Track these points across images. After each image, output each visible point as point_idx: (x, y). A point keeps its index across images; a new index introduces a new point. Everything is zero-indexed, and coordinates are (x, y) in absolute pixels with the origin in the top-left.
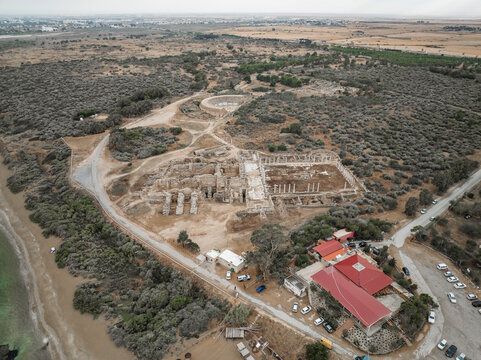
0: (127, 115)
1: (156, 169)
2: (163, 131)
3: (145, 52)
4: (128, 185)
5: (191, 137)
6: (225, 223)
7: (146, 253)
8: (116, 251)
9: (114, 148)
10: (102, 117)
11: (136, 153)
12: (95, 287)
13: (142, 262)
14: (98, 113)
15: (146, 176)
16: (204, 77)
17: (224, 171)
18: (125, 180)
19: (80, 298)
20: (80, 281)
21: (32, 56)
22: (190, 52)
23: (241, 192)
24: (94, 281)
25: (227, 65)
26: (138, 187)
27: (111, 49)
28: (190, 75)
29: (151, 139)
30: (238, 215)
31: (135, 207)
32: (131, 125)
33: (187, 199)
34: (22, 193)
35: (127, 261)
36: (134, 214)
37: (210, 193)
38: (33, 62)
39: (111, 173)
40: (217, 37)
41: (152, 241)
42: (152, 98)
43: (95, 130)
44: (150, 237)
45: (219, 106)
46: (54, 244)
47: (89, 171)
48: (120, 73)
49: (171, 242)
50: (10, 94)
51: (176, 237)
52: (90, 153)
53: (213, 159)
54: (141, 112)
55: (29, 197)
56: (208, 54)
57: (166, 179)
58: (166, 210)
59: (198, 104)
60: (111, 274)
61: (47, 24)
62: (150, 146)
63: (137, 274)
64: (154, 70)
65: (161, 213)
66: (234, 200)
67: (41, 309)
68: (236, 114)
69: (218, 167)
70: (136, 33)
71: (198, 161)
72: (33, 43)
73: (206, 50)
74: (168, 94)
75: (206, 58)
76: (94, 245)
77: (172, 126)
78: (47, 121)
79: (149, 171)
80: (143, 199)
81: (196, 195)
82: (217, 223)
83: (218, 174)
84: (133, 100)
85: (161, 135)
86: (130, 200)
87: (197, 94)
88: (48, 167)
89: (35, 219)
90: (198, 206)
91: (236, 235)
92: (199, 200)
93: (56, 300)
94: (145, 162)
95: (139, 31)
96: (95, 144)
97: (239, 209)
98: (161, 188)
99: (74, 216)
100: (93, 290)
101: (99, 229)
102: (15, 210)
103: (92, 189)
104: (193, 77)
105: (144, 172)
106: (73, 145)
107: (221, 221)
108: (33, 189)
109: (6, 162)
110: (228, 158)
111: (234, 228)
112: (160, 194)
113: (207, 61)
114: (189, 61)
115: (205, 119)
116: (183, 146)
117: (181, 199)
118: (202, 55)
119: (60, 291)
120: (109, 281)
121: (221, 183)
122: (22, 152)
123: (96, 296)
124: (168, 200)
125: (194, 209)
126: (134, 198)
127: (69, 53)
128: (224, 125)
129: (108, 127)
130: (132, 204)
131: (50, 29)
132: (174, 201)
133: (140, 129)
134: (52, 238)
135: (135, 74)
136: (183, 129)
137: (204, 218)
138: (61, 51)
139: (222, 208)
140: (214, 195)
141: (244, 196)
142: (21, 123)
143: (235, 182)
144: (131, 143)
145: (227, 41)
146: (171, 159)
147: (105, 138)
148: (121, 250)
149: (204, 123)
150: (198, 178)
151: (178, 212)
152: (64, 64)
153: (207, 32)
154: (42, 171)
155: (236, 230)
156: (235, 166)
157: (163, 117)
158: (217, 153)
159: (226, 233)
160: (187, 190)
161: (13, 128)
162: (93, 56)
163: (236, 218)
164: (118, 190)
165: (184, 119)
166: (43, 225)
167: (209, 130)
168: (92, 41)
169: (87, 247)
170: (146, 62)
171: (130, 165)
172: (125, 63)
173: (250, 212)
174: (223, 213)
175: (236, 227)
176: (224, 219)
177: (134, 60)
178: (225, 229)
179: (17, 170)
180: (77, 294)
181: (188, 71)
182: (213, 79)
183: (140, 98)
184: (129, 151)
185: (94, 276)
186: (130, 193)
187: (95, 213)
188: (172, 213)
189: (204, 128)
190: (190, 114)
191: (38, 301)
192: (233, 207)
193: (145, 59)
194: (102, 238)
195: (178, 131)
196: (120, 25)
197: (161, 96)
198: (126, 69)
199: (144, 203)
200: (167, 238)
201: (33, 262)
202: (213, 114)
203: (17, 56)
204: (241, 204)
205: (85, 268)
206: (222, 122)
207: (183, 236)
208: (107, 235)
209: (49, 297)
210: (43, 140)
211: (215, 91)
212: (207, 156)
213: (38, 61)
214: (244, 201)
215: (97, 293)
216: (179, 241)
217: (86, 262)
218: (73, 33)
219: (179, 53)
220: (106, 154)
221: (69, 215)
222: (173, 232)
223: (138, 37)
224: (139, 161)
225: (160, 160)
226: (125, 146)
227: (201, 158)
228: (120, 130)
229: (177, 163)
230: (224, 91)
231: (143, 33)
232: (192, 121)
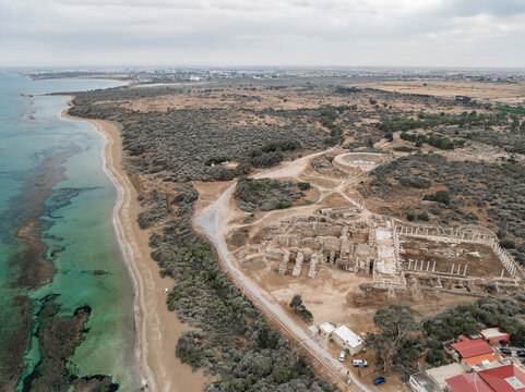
0: (256, 165)
1: (278, 224)
2: (291, 185)
3: (282, 103)
4: (247, 236)
5: (319, 193)
6: (345, 294)
7: (256, 313)
8: (225, 304)
9: (239, 196)
10: (233, 165)
11: (260, 205)
12: (199, 338)
13: (249, 321)
14: (229, 160)
15: (267, 230)
16: (341, 132)
17: (351, 235)
18: (246, 231)
19: (183, 345)
20: (186, 328)
21: (177, 102)
22: (328, 106)
23: (368, 261)
24: (199, 331)
25: (368, 121)
26: (257, 240)
27: (249, 100)
28: (326, 129)
29: (277, 192)
30: (361, 287)
31: (251, 260)
32: (259, 175)
33: (307, 261)
34: (149, 230)
35: (235, 317)
36: (249, 267)
37: (332, 257)
38: (178, 108)
39: (232, 222)
40: (360, 91)
41: (263, 300)
42: (284, 150)
43: (224, 177)
44: (263, 296)
45: (354, 164)
46: (168, 285)
47: (213, 217)
48: (255, 123)
49: (283, 304)
50: (154, 136)
51: (290, 301)
52: (216, 199)
53: (340, 221)
54: (270, 164)
55: (154, 235)
56: (348, 108)
57: (287, 235)
58: (283, 269)
59: (331, 160)
60: (216, 328)
61: (195, 74)
62: (275, 199)
63: (242, 333)
64: (289, 122)
65: (277, 271)
66: (359, 270)
67: (145, 349)
68: (372, 173)
69: (345, 229)
70: (276, 85)
71: (323, 220)
72: (181, 91)
73: (346, 103)
74: (301, 147)
75: (345, 112)
76: (205, 293)
77: (300, 180)
78: (181, 163)
79: (271, 224)
80: (261, 253)
81: (316, 257)
82: (336, 292)
83: (344, 237)
84: (264, 150)
85: (287, 189)
86: (248, 252)
87: (331, 150)
88: (175, 208)
89: (156, 257)
90: (317, 269)
91: (356, 311)
92: (320, 263)
93: (160, 343)
94: (267, 215)
95: (279, 82)
96: (222, 191)
97: (364, 281)
98: (280, 245)
99: (191, 261)
100: (196, 340)
101: (213, 277)
102: (140, 245)
103: (212, 235)
104: (329, 131)
105: (266, 225)
106: (201, 189)
107: (341, 291)
108: (158, 228)
109: (140, 199)
110: (359, 221)
111: (355, 301)
112: (278, 250)
113: (345, 116)
114: (327, 115)
115: (337, 176)
116: (309, 203)
117: (299, 260)
118: (341, 109)
119: (166, 334)
120: (214, 334)
121: (346, 248)
122: (155, 191)
123: (197, 348)
124: (286, 258)
125: (312, 273)
126: (252, 250)
127: (211, 101)
128: (357, 184)
129: (236, 175)
130: (248, 257)
131: (197, 78)
132: (292, 261)
133: (267, 181)
134: (167, 278)
135: (270, 125)
136: (312, 185)
137: (323, 285)
138: (205, 100)
139: (344, 276)
140: (336, 260)
141: (371, 267)
142: (159, 163)
143: (362, 250)
144: (257, 194)
145: (370, 96)
146: (295, 215)
147: (233, 186)
148: (230, 304)
149: (335, 180)
150: (321, 239)
151: (294, 274)
152: (205, 112)
153: (350, 86)
154: (170, 212)
155: (357, 305)
156: (365, 231)
157: (292, 170)
158: (346, 214)
159: (345, 306)
160: (308, 250)
161: (151, 168)
162: (232, 106)
163: (359, 291)
164: (237, 240)
165: (313, 175)
166: (161, 265)
167: (339, 189)
168: (233, 91)
169: (198, 294)
170: (283, 113)
171: (253, 216)
172: (262, 114)
173: (376, 286)
174: (344, 283)
175: (357, 300)
176: (345, 290)
177: (271, 111)
178: (345, 301)
179: (148, 207)
180: (181, 341)
181: (324, 125)
182: (350, 134)
183: (272, 149)
184: (254, 201)
185: (200, 326)
186: (248, 245)
187: (211, 261)
188: (288, 273)
189: (334, 185)
190: (321, 170)
191: (144, 339)
192: (356, 278)
193: (282, 111)
194: (214, 287)
195: (305, 187)
196: (262, 76)
197: (293, 149)
198: (262, 120)
199: (261, 257)
200: (279, 300)
201: (146, 300)
202: (346, 171)
203: (165, 102)
204: (366, 276)
205: (193, 316)
206: (355, 181)
207: (297, 301)
208: (219, 285)
209: (154, 338)
210: (176, 181)
211: (351, 147)
212: (333, 216)
213: (182, 107)
214: (371, 272)
215: (200, 344)
216: (291, 305)
217: (195, 310)
218: (217, 82)
219: (317, 106)
220: (231, 202)
221: (186, 258)
222: (286, 294)
223: (277, 88)
224: (262, 213)
225: (283, 215)
226: (251, 196)
227: (327, 218)
228: (248, 180)
229: (301, 220)
230: (361, 148)
231: (285, 84)
232: (322, 177)
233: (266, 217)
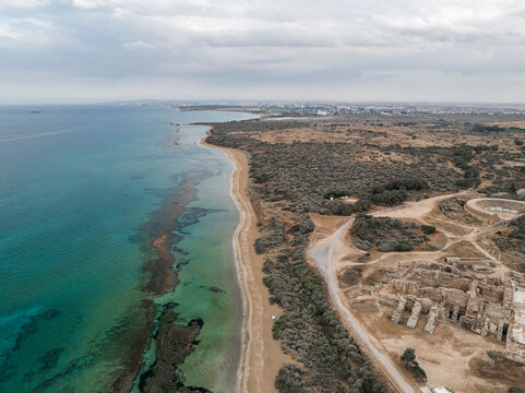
0: (377, 202)
1: (395, 267)
2: (413, 226)
3: (411, 140)
4: (360, 275)
5: (445, 240)
6: (468, 358)
7: (362, 359)
8: (330, 343)
9: (356, 234)
10: (352, 201)
11: (378, 244)
12: (300, 372)
13: (354, 367)
14: (349, 195)
15: (382, 272)
16: (476, 175)
17: (481, 292)
18: (359, 270)
19: (283, 377)
20: (288, 360)
21: (303, 136)
22: (463, 145)
23: (501, 325)
24: (300, 366)
25: (511, 164)
26: (371, 281)
27: (375, 135)
28: (458, 170)
29: (397, 233)
30: (490, 354)
31: (362, 302)
32: (379, 213)
33: (425, 312)
34: (264, 255)
35: (339, 359)
36: (360, 309)
37: (455, 313)
38: (303, 141)
39: (346, 259)
40: (503, 130)
41: (371, 347)
42: (408, 189)
43: (342, 211)
44: (371, 341)
45: (491, 211)
46: (276, 313)
47: (327, 250)
48: (380, 159)
49: (393, 356)
50: (278, 167)
51: (401, 353)
52: (331, 233)
53: (469, 273)
54: (392, 203)
55: (268, 260)
56: (486, 148)
57: (404, 280)
58: (396, 317)
59: (463, 204)
60: (318, 366)
61: (322, 109)
62: (393, 240)
63: (345, 377)
64: (417, 160)
65: (389, 318)
66: (489, 334)
67: (247, 373)
68: (512, 223)
69: (474, 284)
70: (406, 121)
71: (449, 270)
72: (307, 125)
73: (484, 143)
74: (428, 188)
75: (483, 152)
76: (311, 328)
77: (425, 223)
78: (300, 194)
79: (387, 267)
80: (373, 296)
81: (436, 310)
82: (457, 354)
83: (472, 293)
84: (389, 188)
85: (409, 231)
86: (359, 293)
87: (464, 193)
88: (291, 237)
89: (268, 283)
90: (437, 324)
91: (481, 382)
92: (440, 317)
93: (262, 369)
94: (385, 256)
95: (408, 119)
96: (339, 226)
97: (494, 347)
98: (395, 290)
99: (301, 292)
100: (297, 375)
101: (320, 313)
102: (254, 269)
103: (324, 269)
104: (462, 173)
105: (381, 266)
106: (317, 222)
107: (464, 354)
108: (273, 254)
109: (259, 225)
110: (491, 276)
111: (480, 369)
112: (393, 296)
113: (483, 156)
114: (461, 155)
115: (468, 222)
116: (433, 249)
117: (417, 309)
118: (478, 149)
119: (268, 362)
120: (315, 373)
121: (473, 305)
122: (273, 219)
123: (297, 383)
124: (401, 306)
125: (430, 327)
126: (363, 291)
127: (336, 135)
128: (492, 234)
129: (355, 211)
130: (360, 298)
131: (325, 113)
132: (408, 310)
133: (388, 220)
134: (276, 306)
135: (395, 162)
136: (437, 229)
137: (442, 343)
138: (330, 134)
139: (468, 338)
140: (462, 318)
141: (505, 333)
142: (280, 192)
143: (494, 310)
144: (375, 233)
145: (516, 136)
146: (415, 260)
147: (350, 221)
148: (336, 344)
149: (465, 226)
150: (444, 290)
151: (409, 324)
152: (329, 146)
153: (491, 125)
154: (285, 240)
155: (483, 375)
156: (499, 289)
157: (416, 211)
158: (476, 267)
159: (467, 373)
160: (427, 301)
161: (272, 196)
162: (357, 141)
163: (486, 359)
164: (349, 278)
165: (440, 218)
166: (271, 292)
167: (470, 237)
168: (359, 126)
169: (304, 327)
170: (410, 150)
171: (368, 255)
172: (387, 150)
173: (510, 357)
174: (469, 345)
175: (484, 369)
176: (468, 353)
177: (397, 148)
178: (467, 367)
179: (266, 234)
180: (282, 372)
181: (457, 165)
182: (488, 178)
183: (395, 187)
184: (371, 240)
185: (302, 361)
186: (361, 285)
187: (320, 295)
188: (403, 322)
189: (464, 232)
190: (450, 214)
191: (247, 363)
192: (484, 342)
193: (409, 148)
194: (321, 324)
195: (430, 230)
196: (391, 112)
197: (419, 188)
198: (387, 156)
199: (373, 300)
200: (389, 350)
201: (254, 324)
202: (480, 218)
203: (292, 135)
204: (497, 342)
205: (296, 349)
206: (491, 230)
207: (409, 355)
208: (327, 323)
209: (257, 364)
210: (294, 211)
211: (488, 192)
212: (461, 267)
213: (307, 140)
214: (504, 339)
215: (300, 380)
216: (402, 359)
217: (299, 343)
218: (343, 117)
219: (449, 145)
220: (346, 238)
221: (296, 289)
222: (400, 344)
223: (406, 125)
224: (379, 253)
225: (403, 258)
226: (368, 234)
227: (453, 267)
228: (367, 217)
229: (421, 266)
230: (501, 194)
231: (414, 121)
232: (451, 222)
233: (382, 258)
